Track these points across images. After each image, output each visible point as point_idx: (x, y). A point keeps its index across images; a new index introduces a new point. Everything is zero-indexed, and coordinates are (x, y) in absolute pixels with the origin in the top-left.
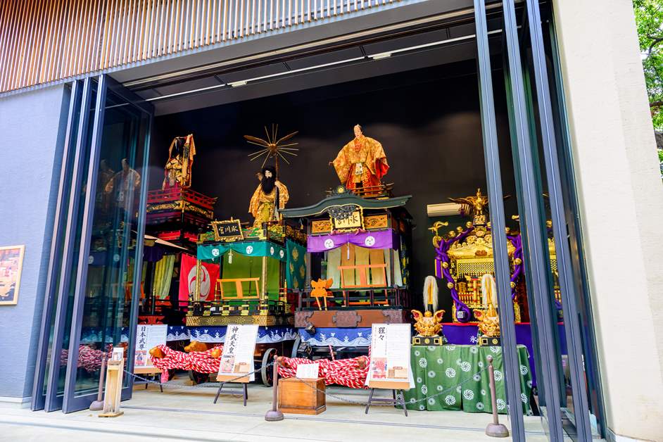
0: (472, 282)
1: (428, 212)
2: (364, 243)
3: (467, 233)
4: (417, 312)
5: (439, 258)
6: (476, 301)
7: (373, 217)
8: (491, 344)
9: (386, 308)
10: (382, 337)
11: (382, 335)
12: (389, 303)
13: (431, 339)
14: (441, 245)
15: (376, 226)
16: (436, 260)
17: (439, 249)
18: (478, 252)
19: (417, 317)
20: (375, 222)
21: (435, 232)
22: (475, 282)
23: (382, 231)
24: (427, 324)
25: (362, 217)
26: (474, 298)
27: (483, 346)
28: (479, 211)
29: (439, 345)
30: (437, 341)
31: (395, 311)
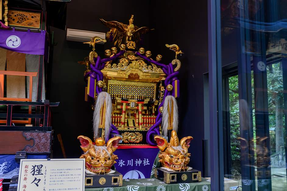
0: (121, 104)
1: (68, 35)
2: (5, 43)
3: (120, 55)
4: (86, 138)
5: (93, 76)
6: (124, 124)
7: (21, 13)
8: (180, 181)
9: (29, 129)
10: (37, 182)
11: (38, 177)
12: (33, 122)
13: (108, 178)
14: (97, 62)
15: (24, 24)
16: (89, 78)
17: (94, 66)
18: (132, 74)
19: (85, 145)
20: (23, 19)
21: (92, 46)
22: (124, 104)
23: (31, 31)
24: (102, 157)
25: (6, 8)
26: (123, 120)
27: (171, 183)
28: (129, 37)
29: (117, 186)
30: (115, 181)
31: (42, 134)
